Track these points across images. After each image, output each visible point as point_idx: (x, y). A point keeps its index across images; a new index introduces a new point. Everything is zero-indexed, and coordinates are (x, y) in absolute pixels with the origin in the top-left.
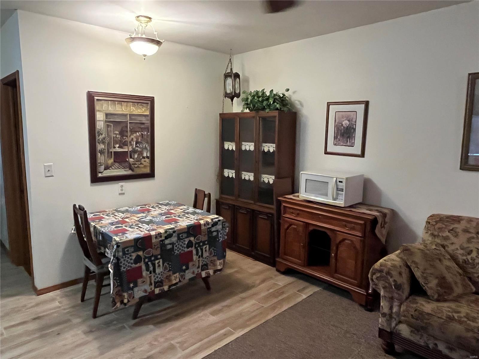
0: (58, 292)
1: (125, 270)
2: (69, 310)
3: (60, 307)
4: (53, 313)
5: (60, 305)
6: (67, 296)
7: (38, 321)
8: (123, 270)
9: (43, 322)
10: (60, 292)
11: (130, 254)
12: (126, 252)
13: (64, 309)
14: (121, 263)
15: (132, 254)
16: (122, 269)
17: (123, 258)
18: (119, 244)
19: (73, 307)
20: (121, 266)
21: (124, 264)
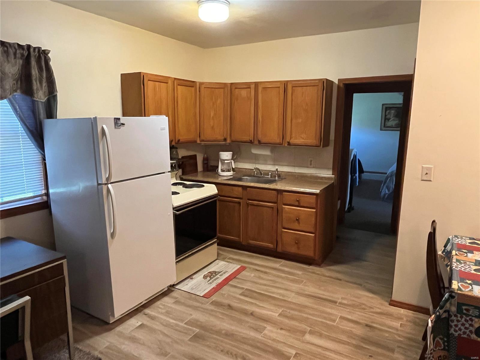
0: (410, 313)
1: (456, 334)
2: (401, 339)
3: (397, 330)
4: (387, 331)
5: (399, 328)
6: (415, 323)
7: (368, 329)
8: (454, 333)
9: (371, 334)
10: (412, 315)
11: (470, 317)
12: (464, 311)
13: (399, 336)
14: (453, 321)
15: (473, 318)
16: (452, 331)
17: (456, 316)
18: (453, 294)
19: (410, 339)
20: (451, 327)
21: (456, 326)
